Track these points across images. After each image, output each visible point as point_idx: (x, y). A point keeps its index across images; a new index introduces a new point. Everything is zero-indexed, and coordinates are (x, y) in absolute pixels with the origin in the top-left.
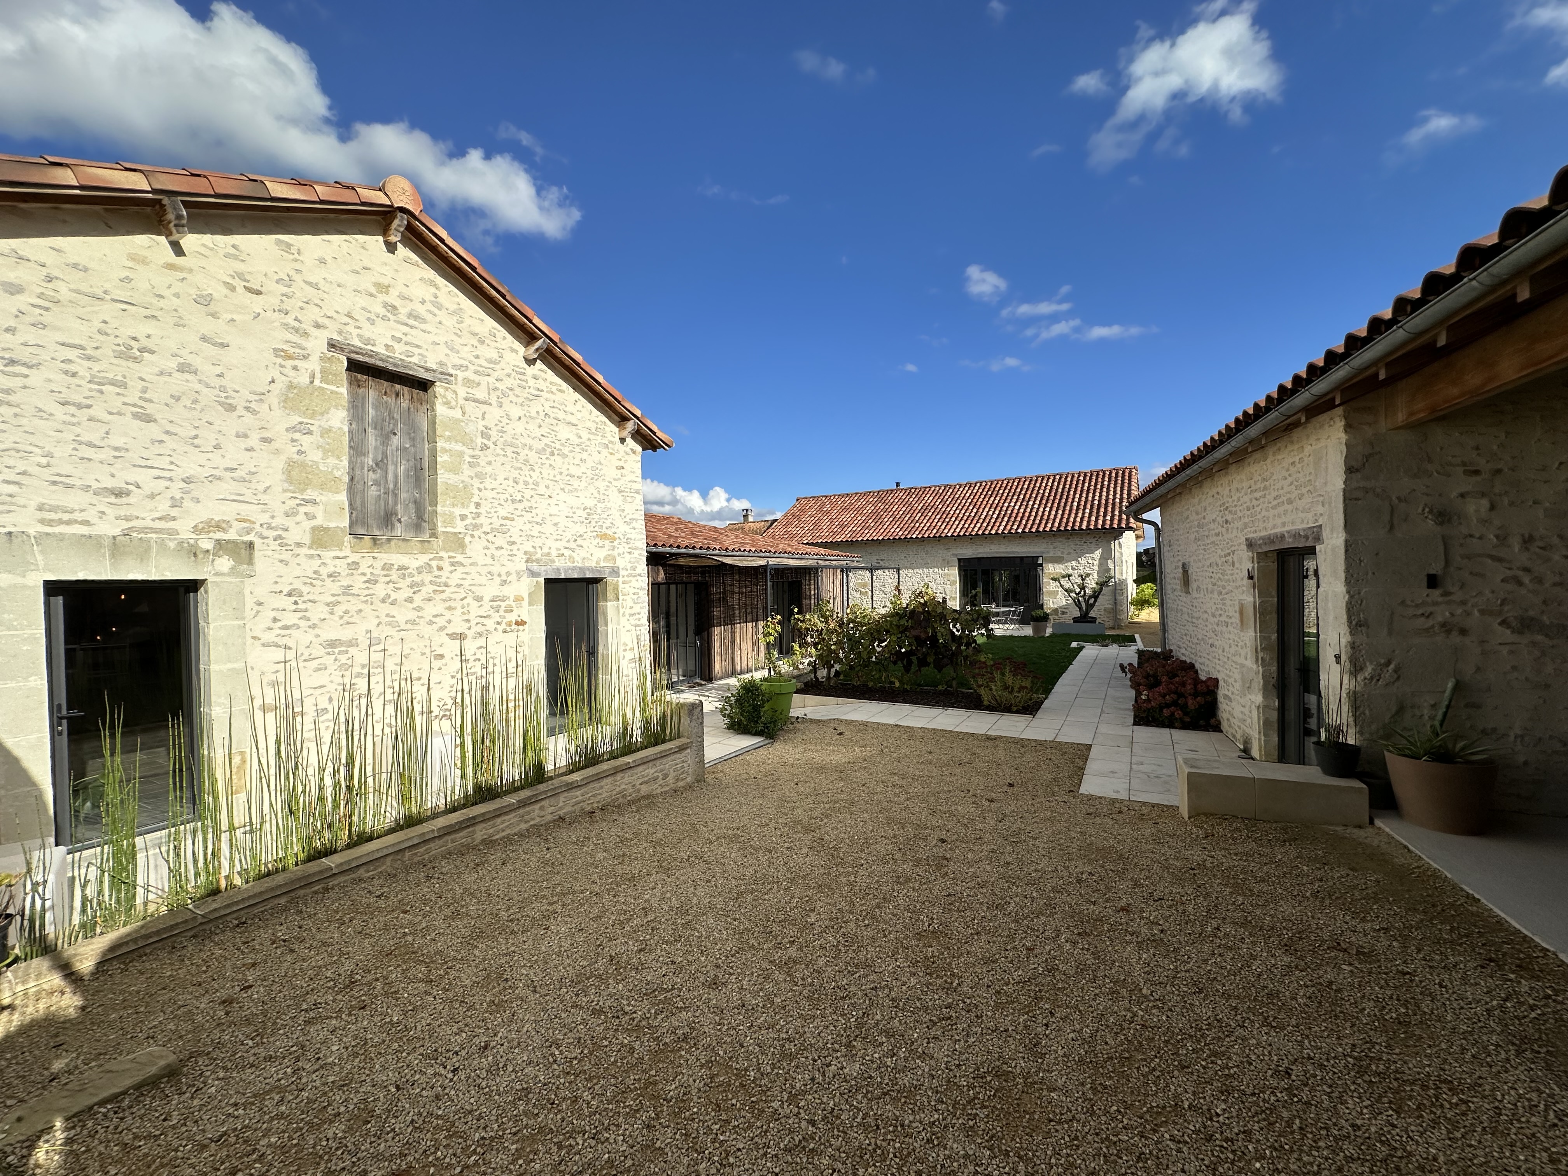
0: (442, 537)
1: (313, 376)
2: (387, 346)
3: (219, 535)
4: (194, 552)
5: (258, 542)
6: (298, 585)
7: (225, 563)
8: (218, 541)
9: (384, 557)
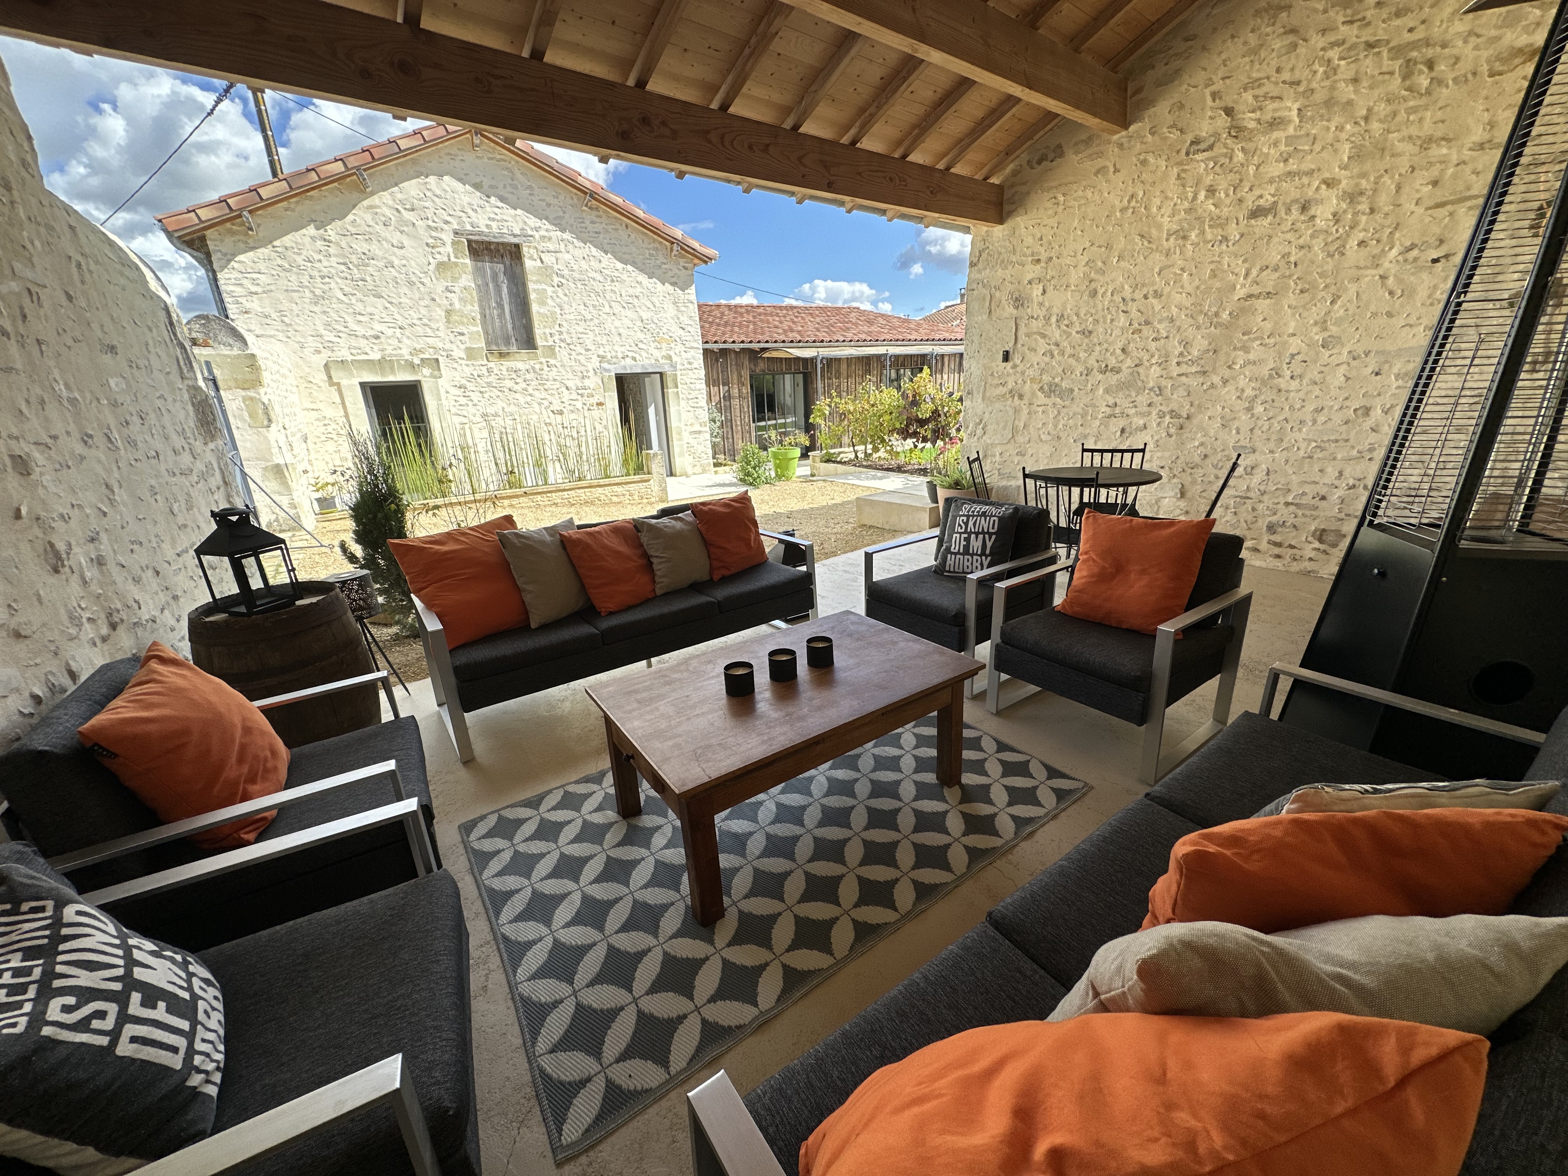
0: (540, 349)
1: (449, 256)
2: (487, 226)
3: (422, 356)
4: (412, 366)
5: (440, 359)
6: (464, 382)
7: (426, 371)
8: (422, 359)
9: (507, 364)
